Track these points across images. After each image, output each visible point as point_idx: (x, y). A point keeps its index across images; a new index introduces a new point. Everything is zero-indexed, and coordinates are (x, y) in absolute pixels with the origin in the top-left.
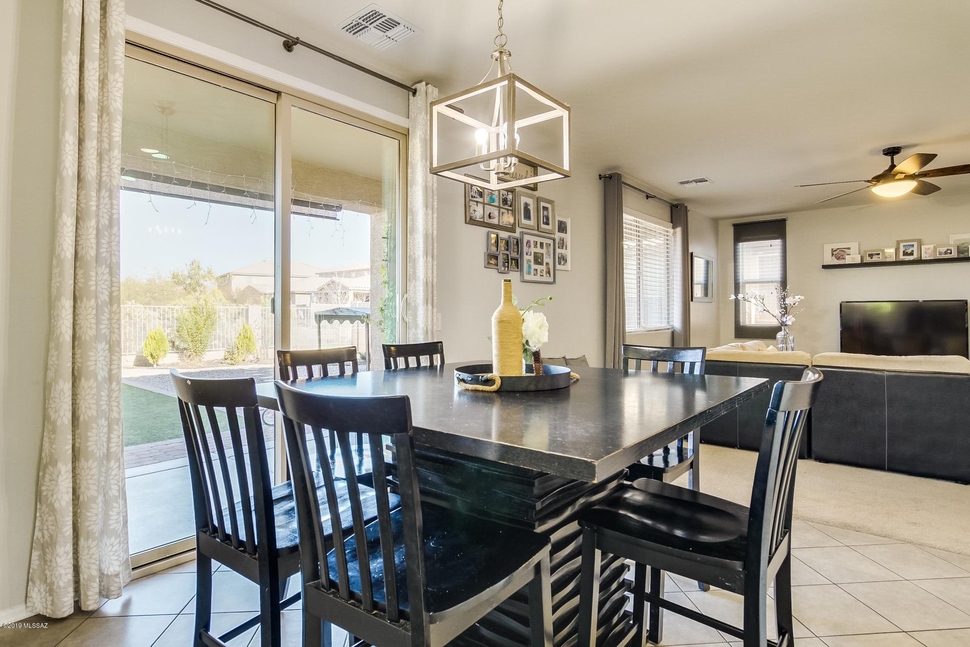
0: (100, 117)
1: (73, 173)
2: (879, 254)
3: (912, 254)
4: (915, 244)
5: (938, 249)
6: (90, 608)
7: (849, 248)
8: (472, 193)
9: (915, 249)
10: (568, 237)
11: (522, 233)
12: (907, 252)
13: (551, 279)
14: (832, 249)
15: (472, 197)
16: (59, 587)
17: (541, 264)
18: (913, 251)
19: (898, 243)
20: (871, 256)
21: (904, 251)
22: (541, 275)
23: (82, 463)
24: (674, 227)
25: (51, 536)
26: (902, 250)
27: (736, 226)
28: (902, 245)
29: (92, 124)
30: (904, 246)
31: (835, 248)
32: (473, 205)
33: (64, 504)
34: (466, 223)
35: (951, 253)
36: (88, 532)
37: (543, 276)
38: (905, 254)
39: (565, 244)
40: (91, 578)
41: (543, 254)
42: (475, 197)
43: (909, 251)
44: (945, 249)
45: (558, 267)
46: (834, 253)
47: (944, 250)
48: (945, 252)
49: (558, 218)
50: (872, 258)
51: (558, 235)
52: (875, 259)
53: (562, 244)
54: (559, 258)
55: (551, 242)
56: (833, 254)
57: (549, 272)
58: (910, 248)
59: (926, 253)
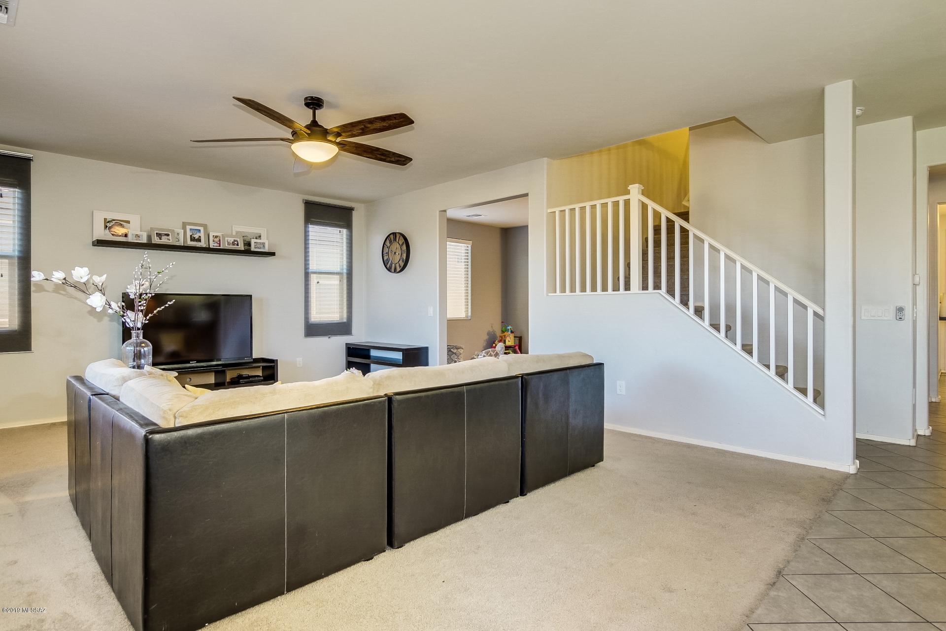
3: (199, 240)
4: (202, 229)
5: (226, 238)
9: (202, 234)
12: (194, 238)
14: (105, 219)
18: (200, 237)
19: (185, 225)
20: (159, 235)
21: (191, 236)
28: (188, 228)
30: (191, 229)
31: (109, 218)
35: (237, 245)
38: (193, 239)
43: (196, 236)
46: (108, 225)
47: (231, 240)
48: (233, 242)
50: (160, 239)
52: (164, 241)
56: (107, 226)
58: (197, 233)
59: (213, 241)
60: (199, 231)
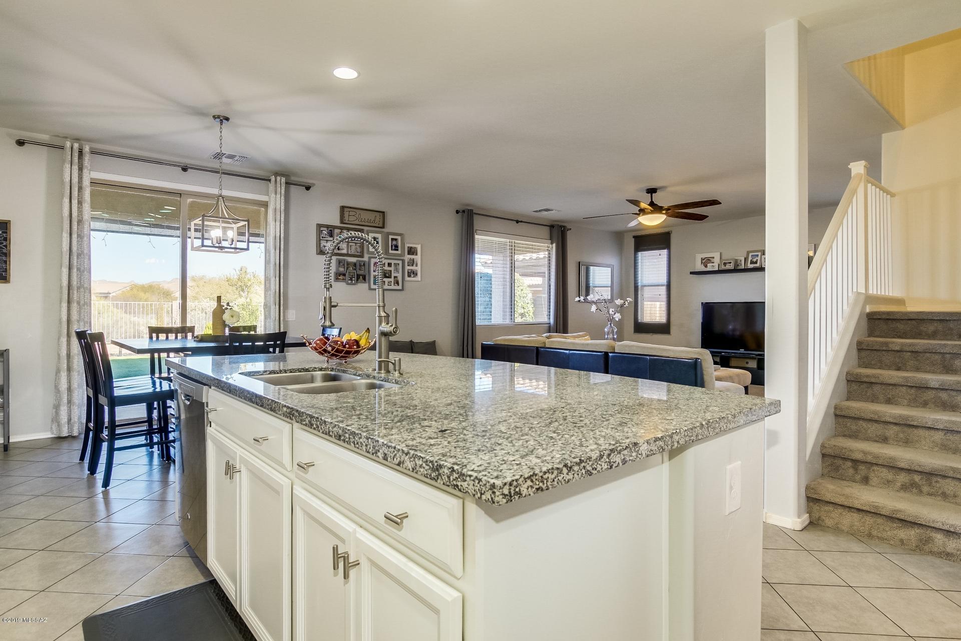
0: (78, 225)
1: (67, 250)
2: (730, 263)
3: (756, 263)
6: (75, 435)
7: (713, 258)
8: (323, 235)
9: (759, 259)
10: (418, 258)
11: (370, 258)
13: (400, 287)
14: (702, 258)
15: (323, 238)
16: (61, 424)
17: (390, 277)
18: (757, 260)
19: (748, 253)
20: (725, 264)
21: (751, 260)
22: (388, 285)
23: (72, 373)
24: (552, 243)
25: (58, 402)
26: (750, 259)
27: (636, 238)
28: (751, 254)
29: (75, 227)
31: (705, 257)
32: (323, 243)
33: (63, 389)
34: (317, 254)
36: (74, 402)
37: (391, 285)
38: (752, 262)
39: (415, 262)
40: (75, 422)
41: (391, 271)
42: (325, 238)
43: (755, 260)
45: (407, 278)
46: (703, 261)
49: (407, 245)
51: (407, 257)
52: (729, 267)
53: (412, 263)
54: (408, 272)
55: (400, 262)
57: (398, 283)
58: (755, 257)
60: (758, 255)
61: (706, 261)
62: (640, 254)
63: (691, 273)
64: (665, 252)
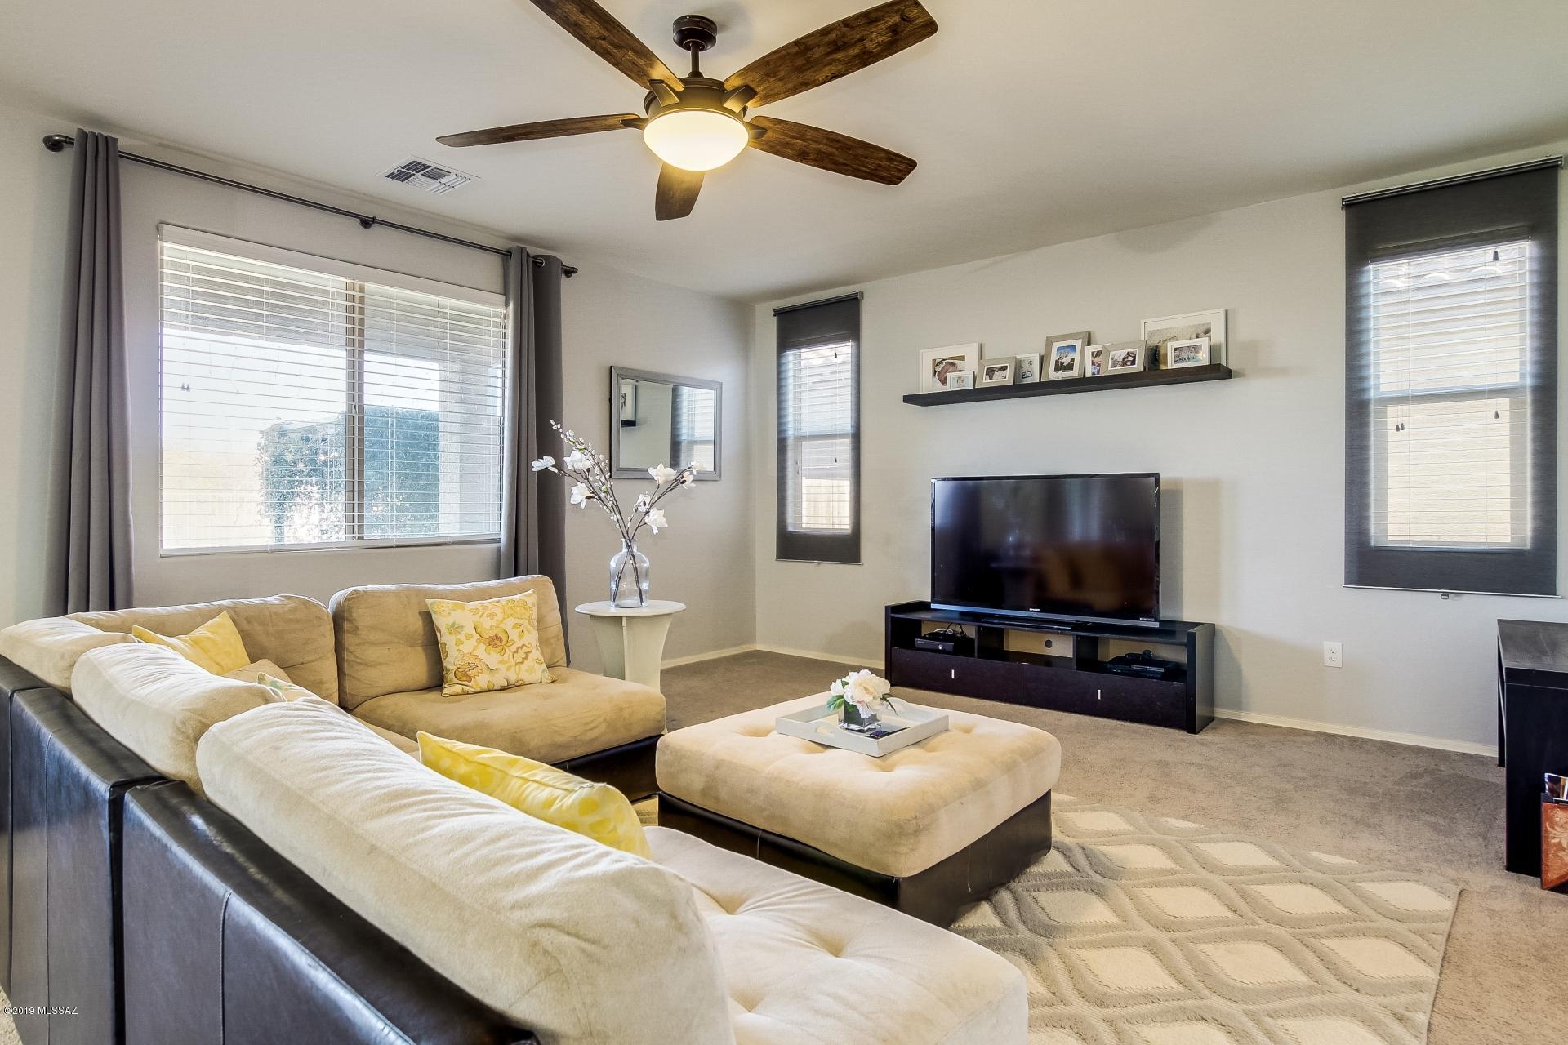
2: (1004, 369)
3: (1070, 367)
4: (1078, 343)
5: (1113, 354)
7: (962, 358)
9: (1077, 355)
12: (1062, 364)
18: (1073, 360)
19: (1049, 341)
20: (991, 372)
21: (1057, 362)
24: (507, 304)
26: (1054, 357)
28: (1056, 345)
30: (1059, 349)
31: (939, 357)
35: (1133, 363)
38: (1059, 367)
43: (1066, 361)
44: (1123, 353)
46: (938, 369)
47: (1120, 354)
48: (1124, 359)
50: (991, 378)
52: (995, 380)
56: (935, 372)
58: (1068, 353)
59: (1093, 364)
60: (1074, 348)
61: (942, 368)
62: (790, 355)
63: (908, 399)
64: (846, 349)
